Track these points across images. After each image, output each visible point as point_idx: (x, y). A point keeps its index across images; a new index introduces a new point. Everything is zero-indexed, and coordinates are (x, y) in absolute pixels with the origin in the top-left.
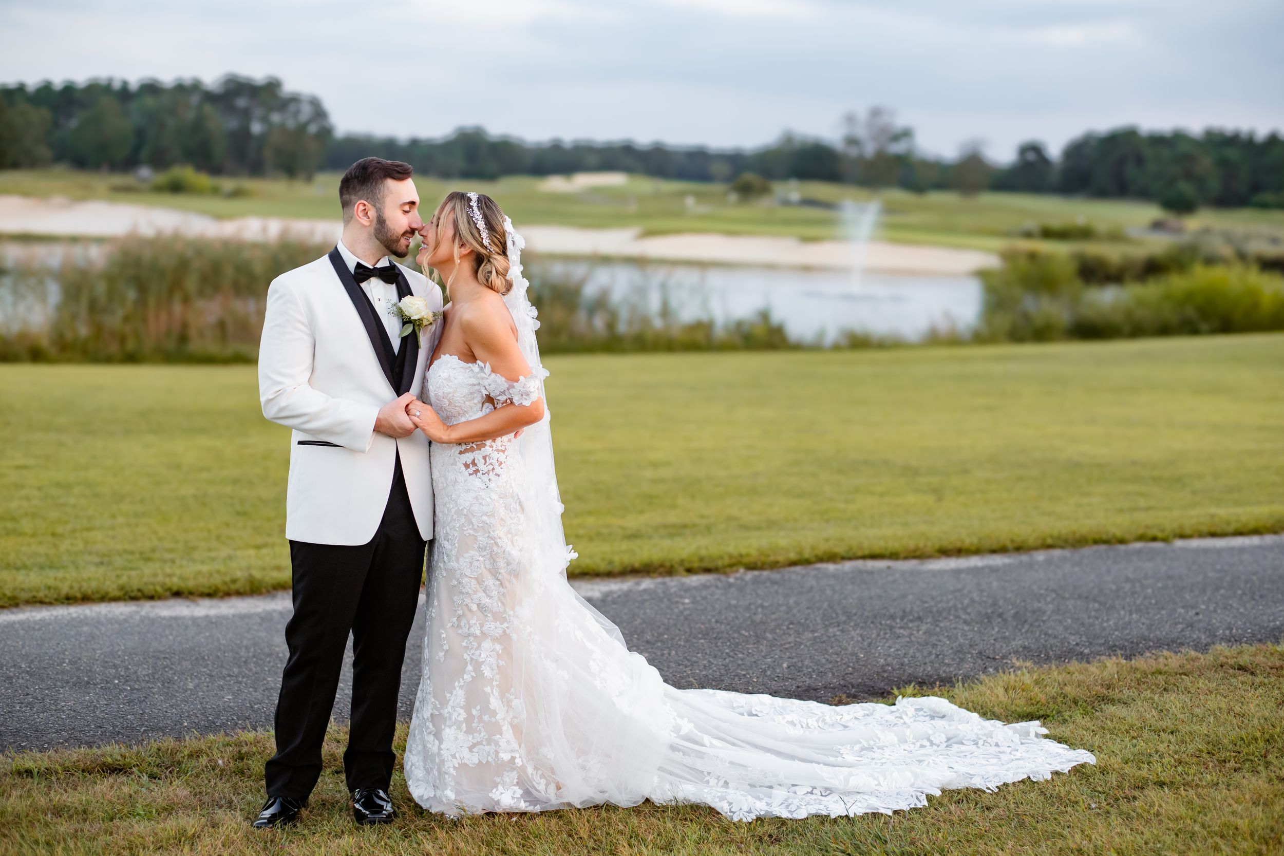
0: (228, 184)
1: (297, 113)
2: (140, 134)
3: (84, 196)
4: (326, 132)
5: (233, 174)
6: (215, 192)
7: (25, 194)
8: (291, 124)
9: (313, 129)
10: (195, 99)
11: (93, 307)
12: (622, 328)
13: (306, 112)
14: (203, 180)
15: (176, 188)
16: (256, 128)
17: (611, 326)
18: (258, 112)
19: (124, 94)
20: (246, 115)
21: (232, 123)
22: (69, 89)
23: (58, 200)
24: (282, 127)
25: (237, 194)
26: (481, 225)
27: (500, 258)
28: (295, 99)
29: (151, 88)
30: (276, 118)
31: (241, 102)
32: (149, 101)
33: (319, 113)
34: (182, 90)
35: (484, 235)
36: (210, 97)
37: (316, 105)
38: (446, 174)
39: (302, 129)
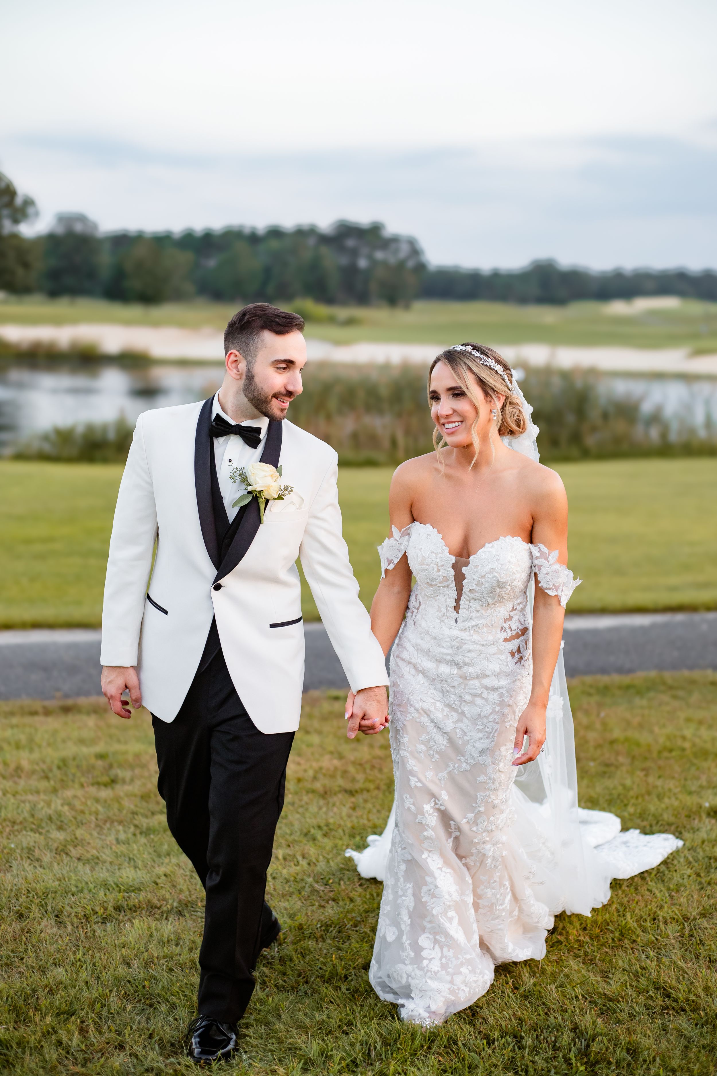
0: (342, 313)
1: (397, 251)
2: (267, 272)
4: (421, 267)
5: (344, 303)
6: (332, 320)
7: (181, 324)
8: (392, 260)
9: (411, 264)
10: (311, 241)
12: (673, 437)
13: (404, 250)
14: (322, 310)
16: (363, 263)
17: (664, 435)
18: (365, 250)
19: (253, 238)
20: (354, 253)
21: (344, 260)
22: (208, 236)
24: (385, 264)
25: (350, 322)
28: (395, 240)
29: (275, 233)
30: (379, 255)
31: (350, 243)
32: (274, 244)
33: (415, 251)
36: (324, 239)
37: (412, 243)
38: (523, 300)
39: (401, 265)
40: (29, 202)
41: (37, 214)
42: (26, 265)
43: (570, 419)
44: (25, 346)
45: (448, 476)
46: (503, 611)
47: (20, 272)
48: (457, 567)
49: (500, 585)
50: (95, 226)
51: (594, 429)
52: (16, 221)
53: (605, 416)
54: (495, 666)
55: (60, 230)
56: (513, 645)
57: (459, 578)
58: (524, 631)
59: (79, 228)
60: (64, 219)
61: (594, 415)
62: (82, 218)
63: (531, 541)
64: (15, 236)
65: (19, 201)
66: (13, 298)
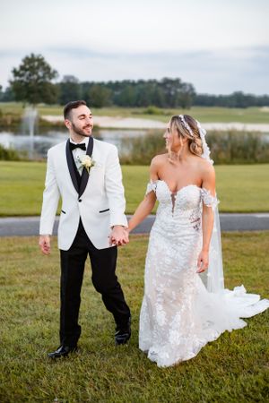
0: (166, 111)
1: (185, 89)
2: (139, 96)
3: (125, 116)
4: (194, 94)
5: (166, 108)
6: (162, 114)
7: (109, 115)
8: (184, 92)
9: (190, 93)
10: (154, 85)
11: (142, 150)
13: (188, 88)
14: (159, 110)
15: (150, 113)
16: (173, 93)
18: (173, 88)
19: (133, 84)
20: (170, 89)
21: (166, 92)
22: (117, 83)
23: (118, 117)
24: (181, 93)
26: (188, 128)
27: (198, 140)
28: (185, 84)
29: (141, 82)
30: (179, 90)
31: (168, 86)
32: (141, 86)
33: (192, 88)
34: (151, 82)
35: (191, 131)
36: (159, 84)
37: (191, 86)
38: (231, 106)
39: (187, 94)
40: (55, 72)
41: (58, 76)
42: (54, 94)
43: (251, 149)
44: (55, 123)
45: (171, 163)
46: (189, 212)
47: (52, 97)
48: (173, 196)
49: (188, 203)
50: (77, 80)
51: (259, 153)
52: (51, 79)
53: (263, 148)
54: (187, 232)
55: (65, 81)
56: (194, 224)
57: (174, 200)
58: (199, 219)
59: (71, 81)
60: (67, 78)
61: (259, 148)
62: (73, 77)
63: (201, 187)
64: (50, 84)
65: (52, 71)
66: (48, 106)
